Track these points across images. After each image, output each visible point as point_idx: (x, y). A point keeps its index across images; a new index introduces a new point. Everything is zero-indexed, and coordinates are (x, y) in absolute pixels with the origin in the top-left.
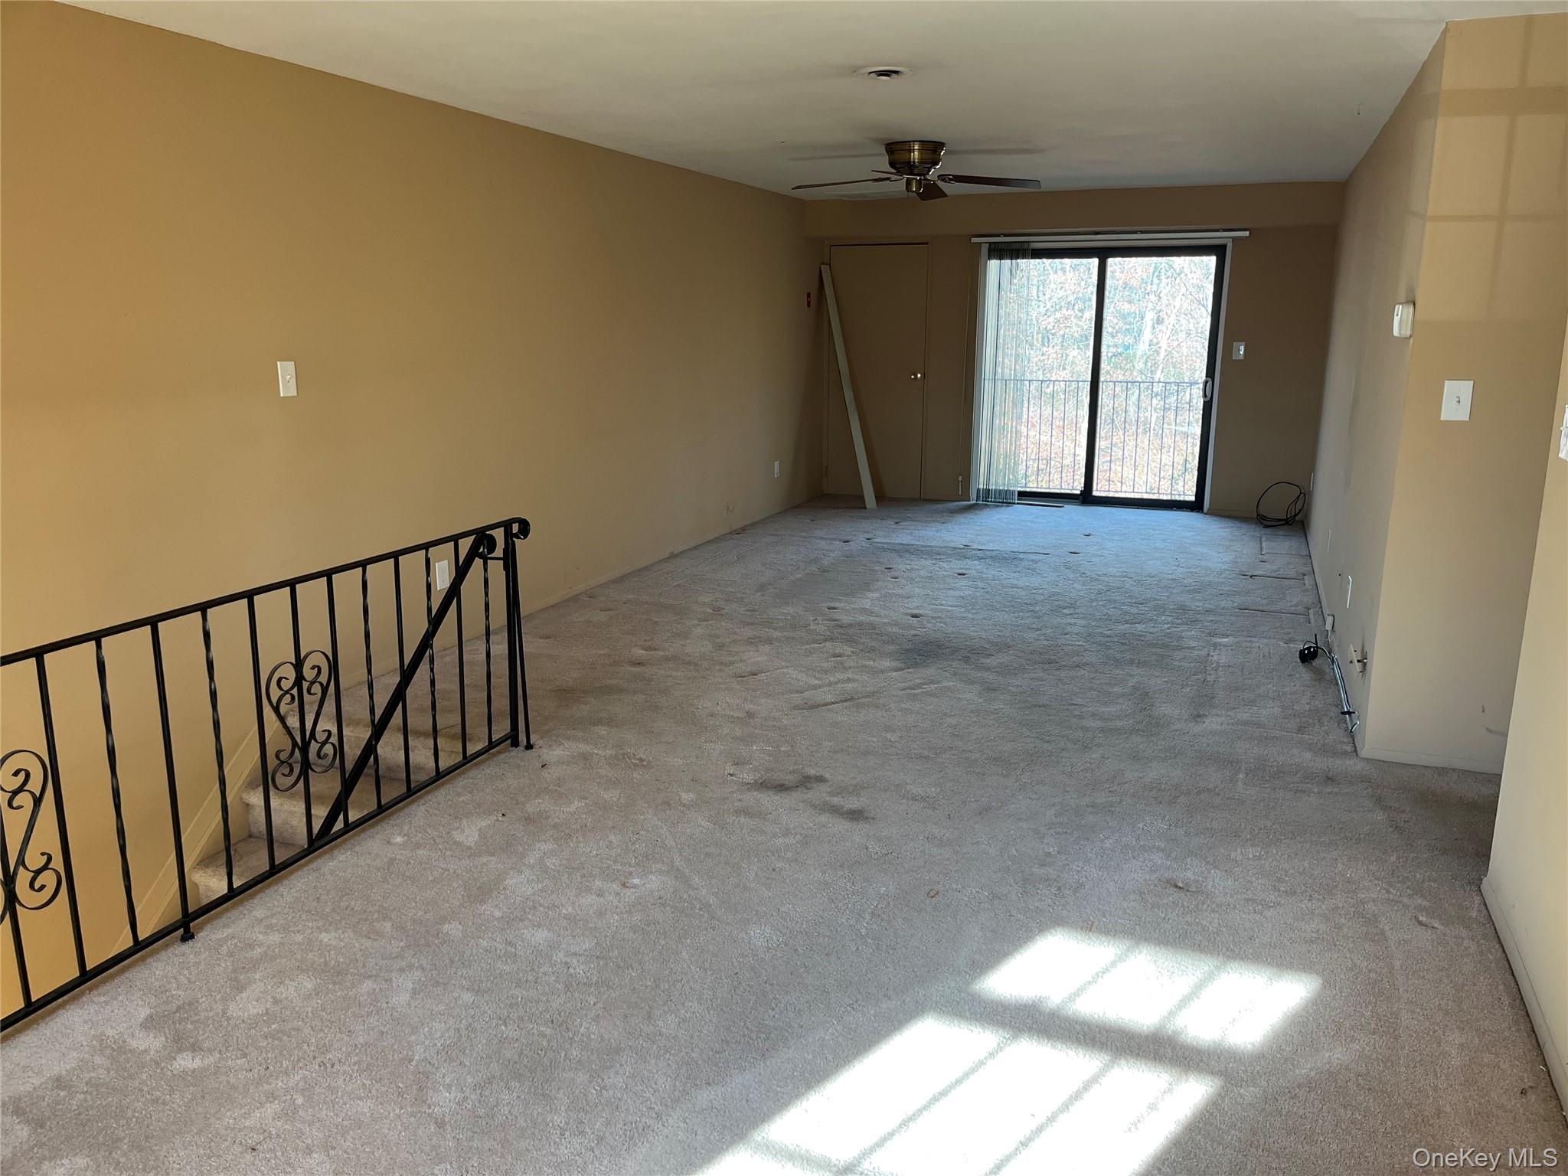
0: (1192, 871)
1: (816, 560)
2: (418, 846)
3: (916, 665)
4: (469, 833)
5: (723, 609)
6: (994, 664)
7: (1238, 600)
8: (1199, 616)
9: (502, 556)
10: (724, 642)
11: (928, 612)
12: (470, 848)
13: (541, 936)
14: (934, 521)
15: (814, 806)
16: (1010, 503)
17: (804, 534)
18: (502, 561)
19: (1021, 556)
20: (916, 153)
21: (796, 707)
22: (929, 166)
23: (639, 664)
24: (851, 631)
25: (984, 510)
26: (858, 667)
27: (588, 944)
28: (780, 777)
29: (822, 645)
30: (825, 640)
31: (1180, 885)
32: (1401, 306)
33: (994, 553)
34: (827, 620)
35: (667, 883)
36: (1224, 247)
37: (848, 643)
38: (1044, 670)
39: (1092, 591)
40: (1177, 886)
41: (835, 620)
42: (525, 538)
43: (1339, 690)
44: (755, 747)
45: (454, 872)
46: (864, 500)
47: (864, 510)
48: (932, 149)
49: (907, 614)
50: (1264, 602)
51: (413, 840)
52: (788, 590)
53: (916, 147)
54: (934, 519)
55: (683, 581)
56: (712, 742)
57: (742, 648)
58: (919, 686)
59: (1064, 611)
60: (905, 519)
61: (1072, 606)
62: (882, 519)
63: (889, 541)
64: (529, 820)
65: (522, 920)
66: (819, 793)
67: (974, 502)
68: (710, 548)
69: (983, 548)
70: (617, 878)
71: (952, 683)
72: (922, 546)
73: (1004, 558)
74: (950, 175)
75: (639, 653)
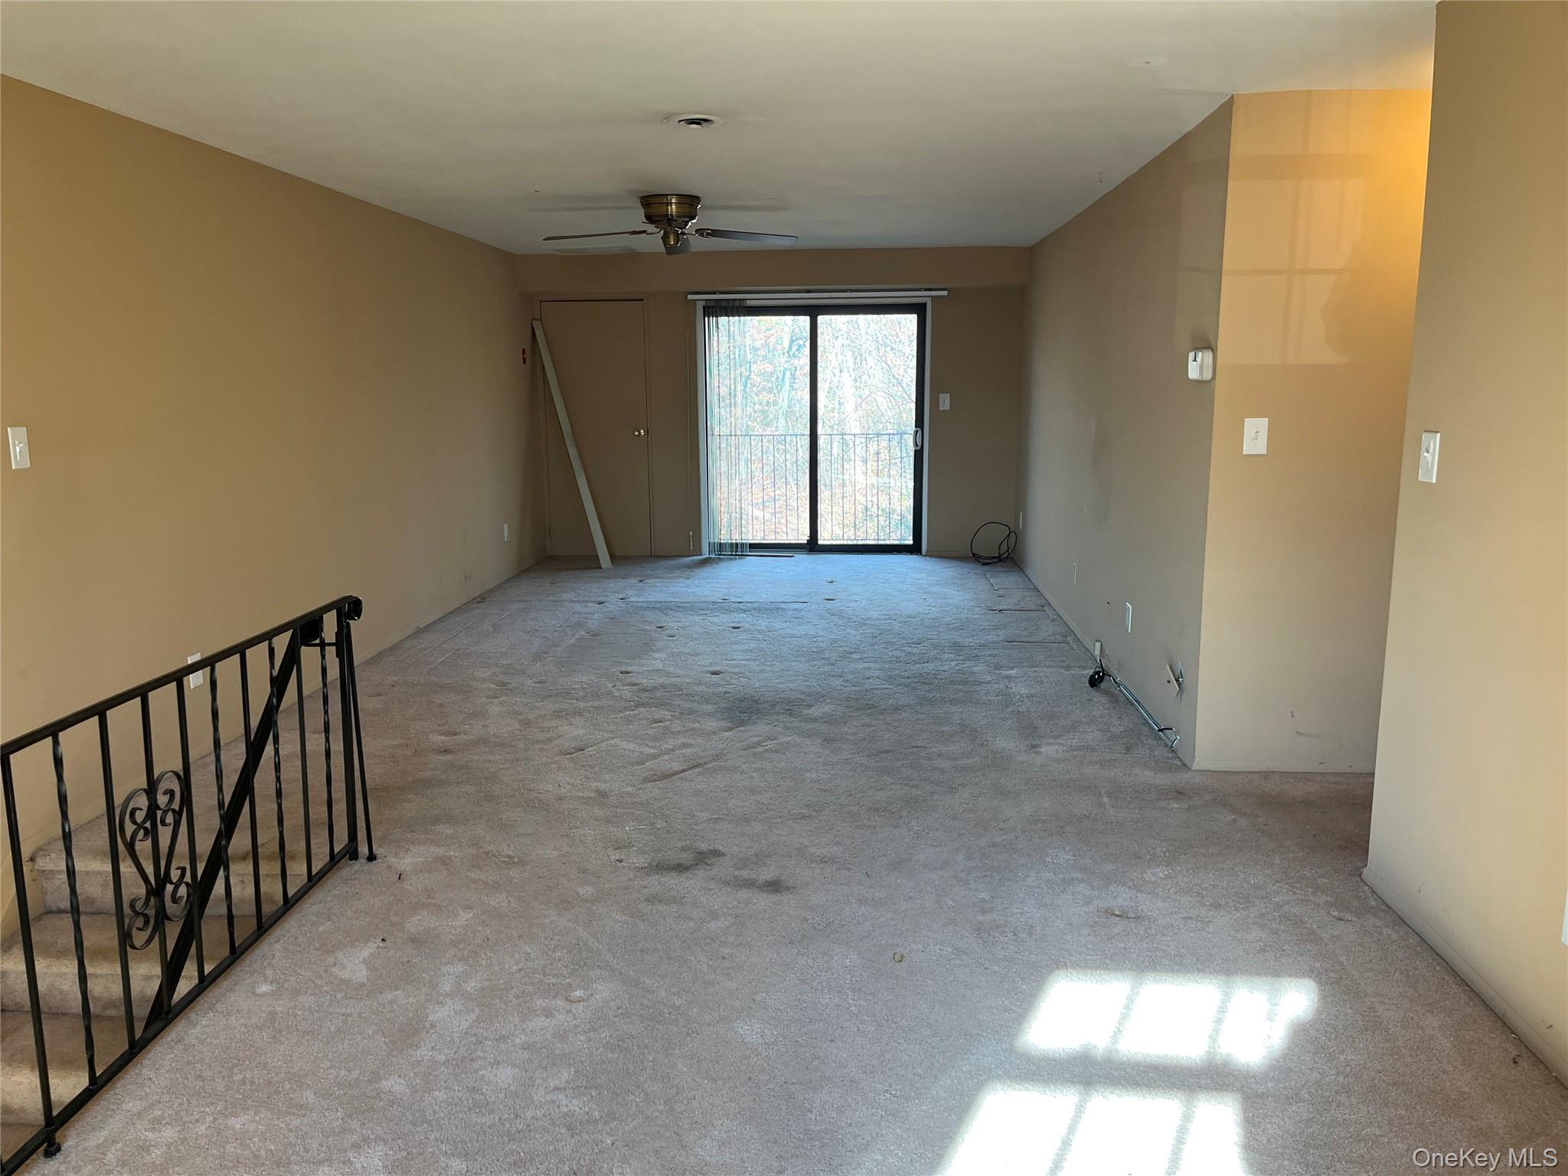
0: (1121, 898)
1: (579, 625)
2: (296, 993)
3: (742, 723)
4: (354, 965)
5: (508, 683)
6: (817, 714)
7: (1002, 635)
8: (976, 651)
9: (334, 641)
10: (529, 718)
11: (724, 668)
12: (362, 985)
13: (505, 1076)
14: (678, 577)
15: (726, 883)
16: (743, 555)
17: (551, 598)
18: (335, 647)
19: (782, 605)
20: (674, 206)
21: (646, 780)
22: (687, 219)
23: (445, 751)
24: (658, 694)
25: (720, 563)
26: (687, 731)
27: (565, 1075)
28: (673, 857)
29: (635, 712)
30: (637, 706)
31: (1117, 913)
32: (1200, 353)
33: (756, 605)
34: (628, 685)
35: (617, 991)
36: (924, 305)
37: (663, 707)
38: (869, 715)
39: (867, 635)
40: (1114, 915)
41: (638, 685)
42: (359, 618)
43: (1137, 710)
44: (627, 828)
45: (360, 1016)
46: (598, 559)
47: (600, 570)
48: (690, 203)
49: (707, 672)
50: (1025, 633)
51: (286, 986)
52: (568, 657)
53: (674, 201)
54: (677, 575)
55: (446, 656)
56: (577, 828)
57: (553, 724)
58: (759, 743)
59: (853, 656)
60: (650, 576)
61: (857, 651)
62: (623, 578)
63: (646, 600)
64: (416, 941)
65: (473, 1060)
66: (723, 868)
67: (707, 556)
68: (457, 619)
69: (742, 601)
70: (557, 994)
71: (789, 738)
72: (681, 602)
73: (767, 609)
74: (709, 229)
75: (438, 739)
